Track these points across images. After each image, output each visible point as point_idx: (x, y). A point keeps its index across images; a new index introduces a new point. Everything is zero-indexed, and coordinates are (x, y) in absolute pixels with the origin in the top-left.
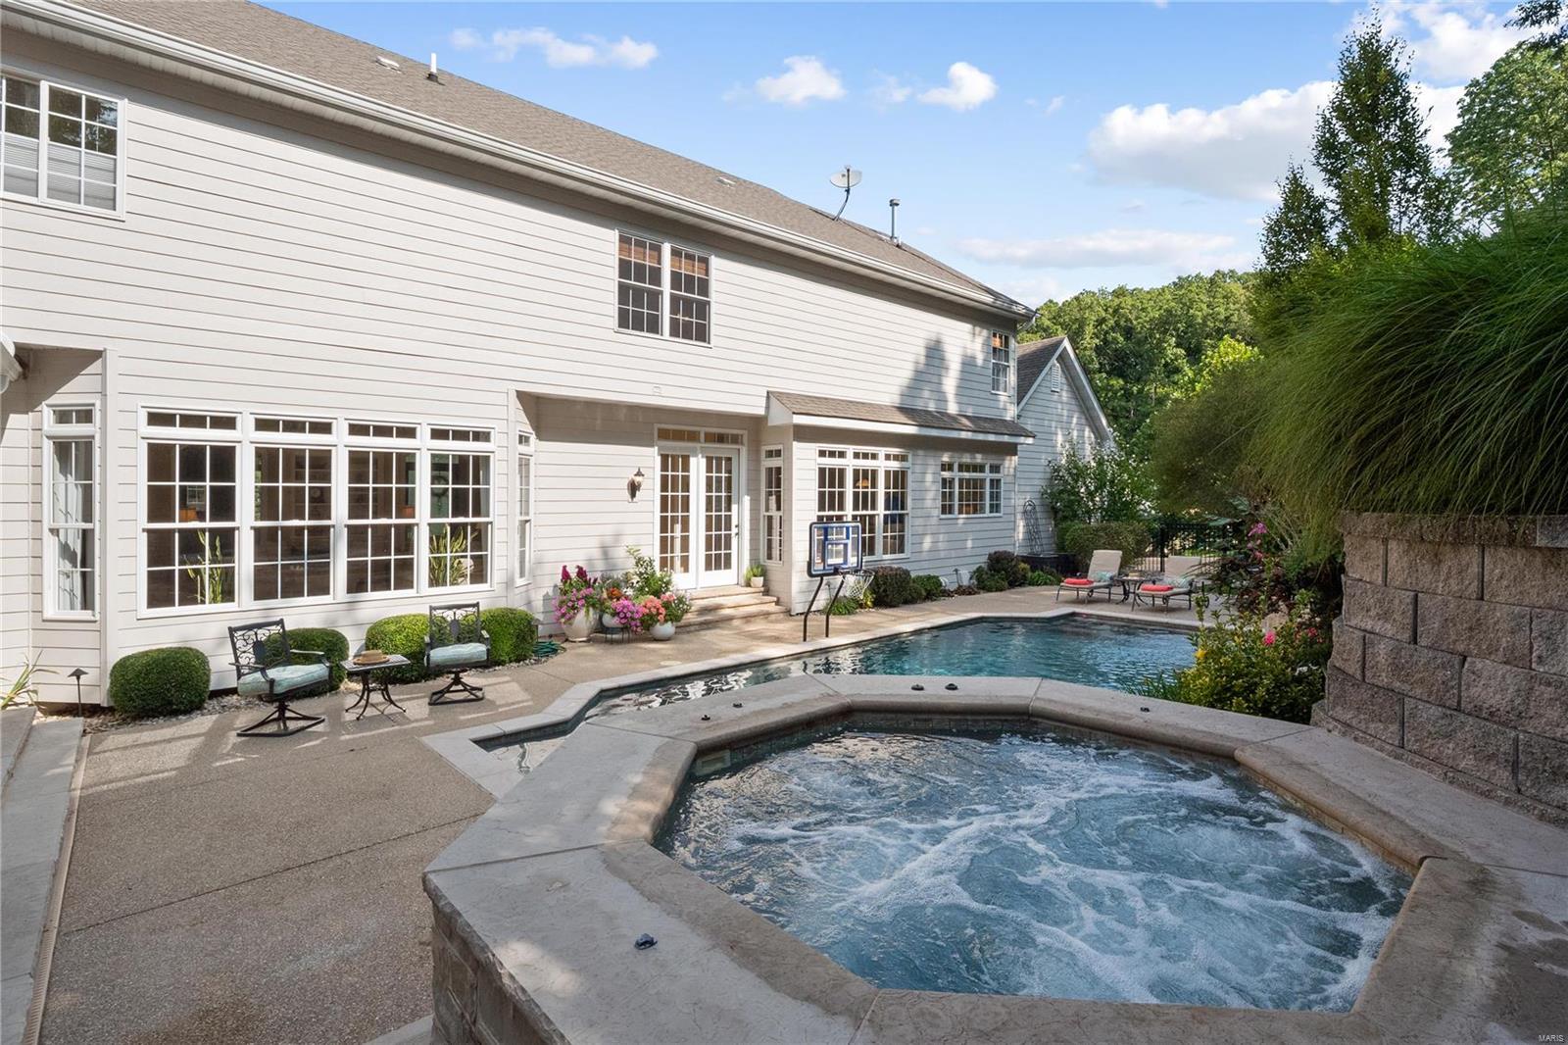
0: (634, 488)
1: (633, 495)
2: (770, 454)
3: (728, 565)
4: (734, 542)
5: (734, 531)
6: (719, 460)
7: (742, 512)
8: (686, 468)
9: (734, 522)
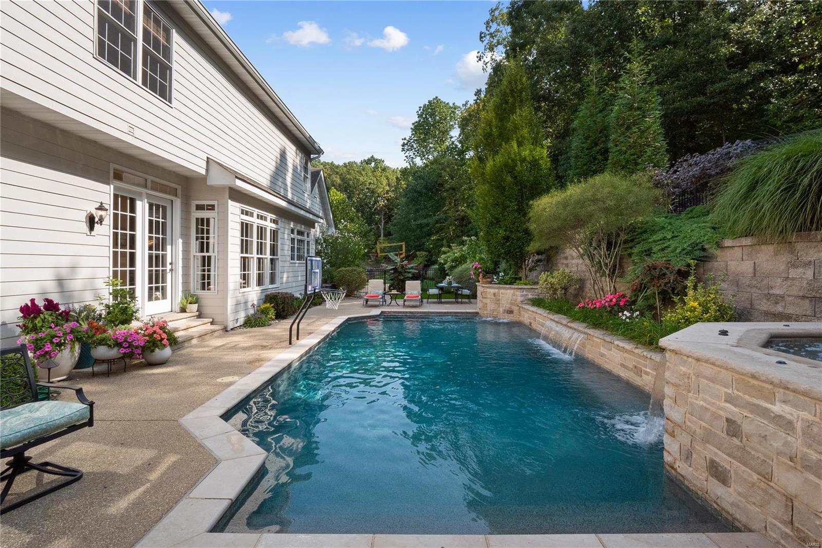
0: (92, 222)
1: (92, 228)
2: (200, 208)
3: (164, 296)
4: (169, 276)
5: (169, 267)
6: (158, 207)
7: (174, 253)
8: (133, 210)
9: (169, 260)
